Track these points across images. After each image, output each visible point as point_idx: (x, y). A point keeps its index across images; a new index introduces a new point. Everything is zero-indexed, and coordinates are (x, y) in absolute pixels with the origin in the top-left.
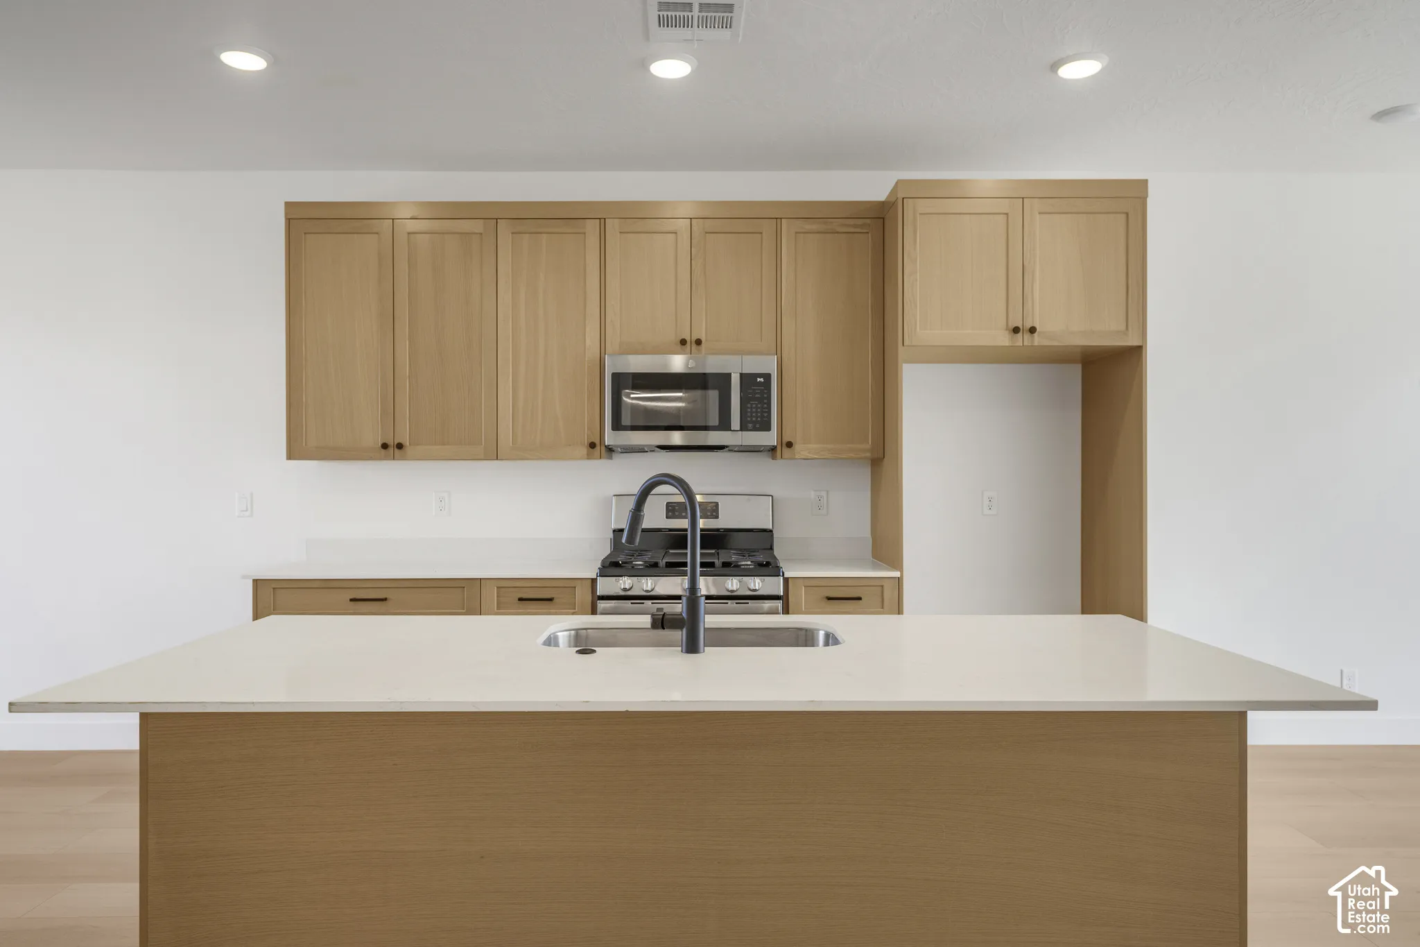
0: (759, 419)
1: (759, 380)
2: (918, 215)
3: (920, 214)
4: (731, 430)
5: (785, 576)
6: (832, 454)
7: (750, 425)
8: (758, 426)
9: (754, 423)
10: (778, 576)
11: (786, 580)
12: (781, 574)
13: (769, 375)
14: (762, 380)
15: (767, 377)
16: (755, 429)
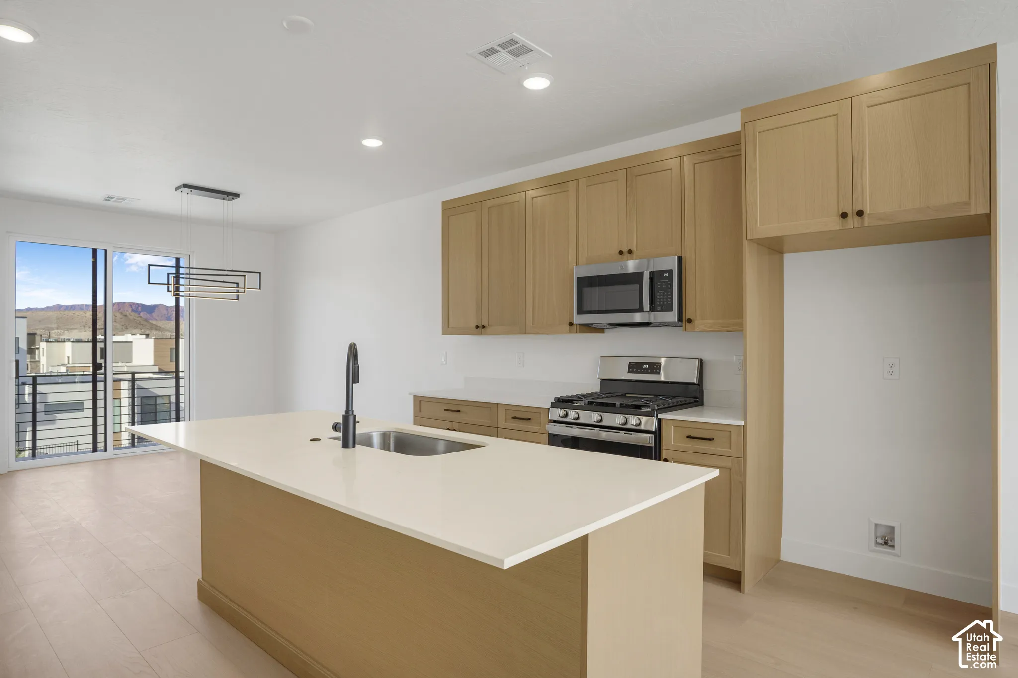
0: (665, 303)
1: (665, 274)
2: (757, 133)
3: (759, 132)
4: (643, 312)
5: (659, 417)
6: (721, 327)
7: (659, 308)
8: (664, 308)
9: (662, 306)
10: (652, 417)
11: (660, 421)
12: (655, 416)
13: (671, 271)
14: (667, 274)
15: (670, 272)
16: (662, 310)
